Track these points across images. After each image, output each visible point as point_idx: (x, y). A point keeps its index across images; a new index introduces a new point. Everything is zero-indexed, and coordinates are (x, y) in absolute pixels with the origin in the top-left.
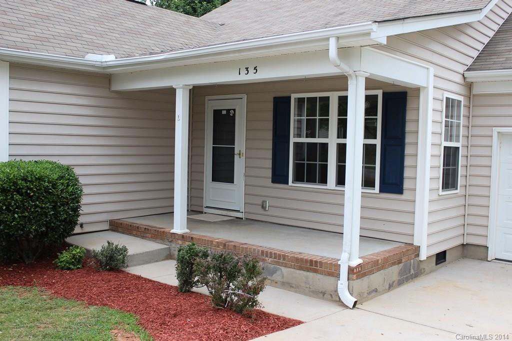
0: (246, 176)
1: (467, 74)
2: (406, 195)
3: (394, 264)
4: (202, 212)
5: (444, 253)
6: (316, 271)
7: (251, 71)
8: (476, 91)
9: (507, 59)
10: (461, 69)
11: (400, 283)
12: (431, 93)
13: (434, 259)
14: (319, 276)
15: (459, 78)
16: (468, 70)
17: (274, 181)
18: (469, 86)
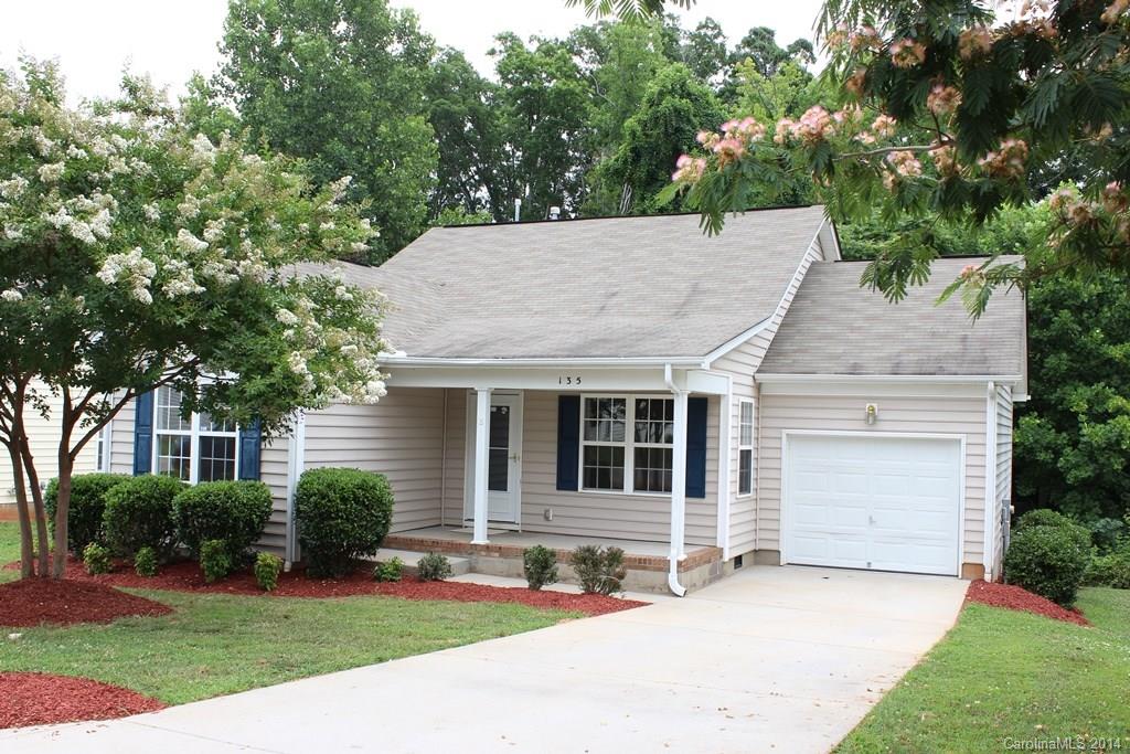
0: (523, 482)
1: (757, 376)
2: (708, 499)
3: (705, 562)
4: (461, 527)
5: (740, 557)
6: (644, 568)
7: (574, 381)
8: (764, 392)
9: (794, 361)
10: (751, 371)
11: (711, 581)
12: (732, 400)
13: (733, 563)
14: (647, 573)
15: (750, 381)
16: (758, 371)
17: (558, 488)
18: (758, 387)
